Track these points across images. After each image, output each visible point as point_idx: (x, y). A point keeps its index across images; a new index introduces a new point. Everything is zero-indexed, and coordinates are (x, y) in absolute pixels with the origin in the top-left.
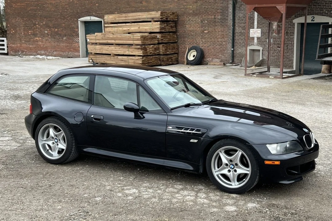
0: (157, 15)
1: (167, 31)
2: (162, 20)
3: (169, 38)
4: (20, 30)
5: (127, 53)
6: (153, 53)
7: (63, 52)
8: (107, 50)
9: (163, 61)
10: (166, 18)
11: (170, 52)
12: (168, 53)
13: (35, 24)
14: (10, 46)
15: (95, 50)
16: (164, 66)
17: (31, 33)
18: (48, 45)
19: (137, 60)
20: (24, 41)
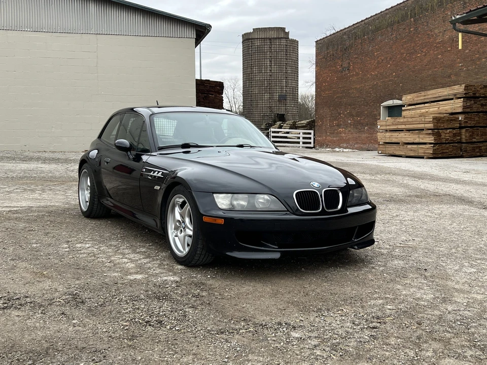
0: (459, 89)
1: (475, 111)
2: (467, 95)
3: (477, 121)
4: (326, 121)
5: (417, 141)
6: (452, 140)
7: (364, 144)
8: (396, 138)
9: (466, 151)
10: (473, 94)
11: (477, 139)
12: (474, 140)
13: (340, 114)
14: (317, 140)
15: (384, 139)
16: (466, 158)
17: (336, 123)
18: (351, 136)
19: (428, 149)
20: (328, 134)
